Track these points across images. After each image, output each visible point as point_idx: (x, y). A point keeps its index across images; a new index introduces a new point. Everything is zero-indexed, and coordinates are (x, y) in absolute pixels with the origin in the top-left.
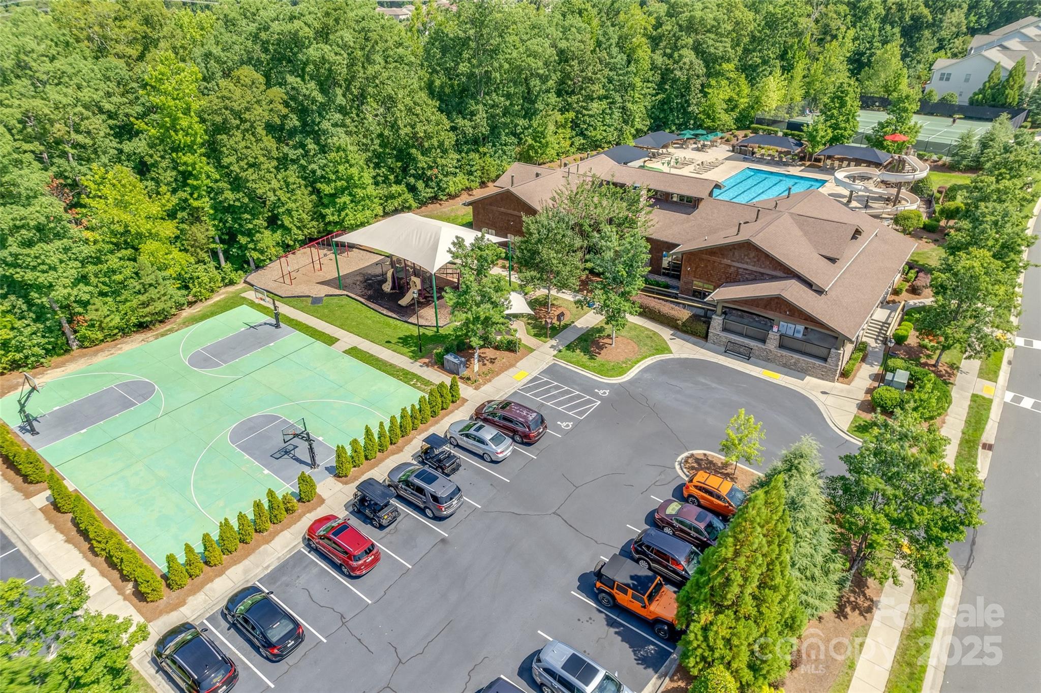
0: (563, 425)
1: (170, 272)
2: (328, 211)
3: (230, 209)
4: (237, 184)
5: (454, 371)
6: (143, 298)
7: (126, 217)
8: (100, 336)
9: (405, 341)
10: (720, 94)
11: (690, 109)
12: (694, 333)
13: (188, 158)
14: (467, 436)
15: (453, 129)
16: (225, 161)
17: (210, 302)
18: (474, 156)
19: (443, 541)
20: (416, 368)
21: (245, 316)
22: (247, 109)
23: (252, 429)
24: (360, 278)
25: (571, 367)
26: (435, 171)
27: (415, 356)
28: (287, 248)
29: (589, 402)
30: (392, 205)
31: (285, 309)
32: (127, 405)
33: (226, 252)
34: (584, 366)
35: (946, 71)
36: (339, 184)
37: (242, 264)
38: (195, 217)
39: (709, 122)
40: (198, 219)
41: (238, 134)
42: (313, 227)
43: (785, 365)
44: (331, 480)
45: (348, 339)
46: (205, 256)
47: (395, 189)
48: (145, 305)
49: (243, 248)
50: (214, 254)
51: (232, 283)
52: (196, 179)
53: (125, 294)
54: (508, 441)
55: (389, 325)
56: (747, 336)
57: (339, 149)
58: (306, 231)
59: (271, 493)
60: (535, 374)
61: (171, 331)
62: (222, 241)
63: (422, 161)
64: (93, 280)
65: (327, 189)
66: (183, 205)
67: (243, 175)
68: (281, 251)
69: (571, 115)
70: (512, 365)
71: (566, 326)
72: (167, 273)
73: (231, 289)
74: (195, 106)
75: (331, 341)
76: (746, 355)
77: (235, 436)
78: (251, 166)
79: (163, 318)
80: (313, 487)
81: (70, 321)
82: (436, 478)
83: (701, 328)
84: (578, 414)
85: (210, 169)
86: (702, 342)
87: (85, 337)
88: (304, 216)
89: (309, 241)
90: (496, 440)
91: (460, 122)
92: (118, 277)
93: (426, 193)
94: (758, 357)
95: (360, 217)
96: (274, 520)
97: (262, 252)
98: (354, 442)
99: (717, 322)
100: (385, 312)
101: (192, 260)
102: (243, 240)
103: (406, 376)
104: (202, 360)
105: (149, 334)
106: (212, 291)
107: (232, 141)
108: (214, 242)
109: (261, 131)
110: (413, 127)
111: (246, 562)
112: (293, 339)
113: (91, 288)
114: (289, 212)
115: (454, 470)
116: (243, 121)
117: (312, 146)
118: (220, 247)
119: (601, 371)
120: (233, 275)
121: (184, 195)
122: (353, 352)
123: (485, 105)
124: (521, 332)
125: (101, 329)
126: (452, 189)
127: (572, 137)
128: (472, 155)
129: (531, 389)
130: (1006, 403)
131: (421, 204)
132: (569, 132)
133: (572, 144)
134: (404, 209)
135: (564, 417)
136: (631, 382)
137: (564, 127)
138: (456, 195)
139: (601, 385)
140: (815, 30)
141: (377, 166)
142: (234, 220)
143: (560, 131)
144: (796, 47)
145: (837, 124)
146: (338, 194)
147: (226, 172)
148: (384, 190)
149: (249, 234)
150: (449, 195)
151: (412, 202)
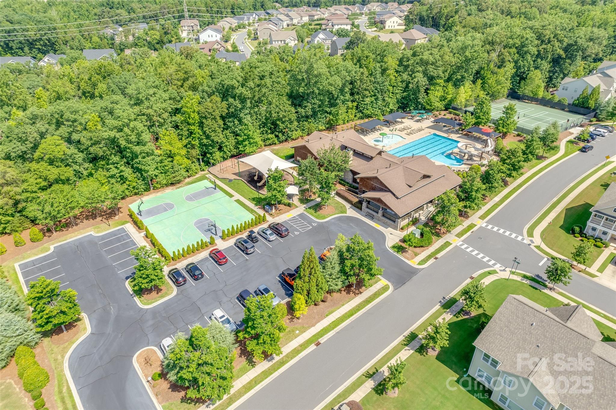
0: (296, 233)
1: (183, 166)
2: (240, 146)
3: (205, 145)
4: (208, 137)
5: (267, 212)
6: (174, 175)
7: (171, 148)
8: (159, 186)
9: (254, 199)
10: (436, 94)
11: (419, 100)
12: (358, 207)
13: (192, 127)
14: (263, 232)
15: (297, 112)
16: (205, 129)
17: (195, 177)
18: (306, 123)
19: (247, 260)
20: (256, 209)
21: (206, 183)
22: (214, 111)
23: (201, 222)
24: (248, 173)
25: (308, 215)
26: (287, 130)
27: (256, 205)
28: (225, 159)
29: (309, 227)
30: (268, 142)
31: (218, 182)
32: (166, 210)
33: (203, 159)
34: (312, 215)
35: (566, 86)
36: (245, 137)
37: (208, 163)
38: (193, 147)
39: (428, 107)
40: (194, 148)
41: (210, 120)
42: (234, 152)
43: (384, 223)
44: (220, 239)
45: (237, 196)
46: (195, 160)
47: (270, 136)
48: (174, 177)
49: (209, 158)
50: (199, 159)
51: (203, 170)
52: (195, 134)
53: (169, 173)
54: (275, 235)
55: (252, 193)
56: (374, 211)
57: (246, 125)
58: (232, 153)
59: (202, 240)
60: (295, 215)
61: (181, 187)
62: (202, 155)
63: (282, 126)
64: (159, 168)
65: (240, 139)
66: (189, 143)
67: (210, 134)
68: (222, 159)
69: (355, 104)
70: (288, 211)
71: (312, 200)
72: (181, 167)
73: (203, 173)
74: (196, 110)
75: (231, 196)
76: (372, 218)
77: (196, 224)
78: (213, 131)
79: (179, 182)
80: (214, 240)
81: (151, 180)
82: (248, 242)
83: (359, 205)
84: (303, 230)
85: (200, 131)
86: (360, 211)
87: (155, 186)
88: (232, 147)
89: (232, 156)
90: (271, 234)
91: (300, 110)
92: (167, 168)
93: (282, 138)
94: (376, 219)
95: (251, 150)
96: (202, 248)
97: (215, 160)
98: (228, 229)
99: (364, 204)
100: (252, 188)
101: (191, 162)
102: (208, 155)
103: (252, 211)
104: (190, 198)
105: (174, 187)
106: (196, 173)
107: (207, 122)
108: (199, 155)
109: (218, 118)
110: (278, 113)
111: (193, 258)
112: (220, 194)
113: (158, 171)
114: (226, 146)
115: (256, 242)
116: (212, 115)
117: (236, 122)
118: (201, 157)
119: (317, 218)
120: (204, 168)
121: (190, 139)
122: (238, 201)
123: (311, 103)
124: (296, 201)
125: (160, 184)
126: (294, 137)
127: (356, 113)
128: (305, 123)
129: (291, 220)
130: (457, 246)
131: (280, 142)
132: (354, 111)
133: (355, 116)
134: (273, 144)
135: (297, 231)
136: (326, 222)
137: (352, 109)
138: (296, 139)
139: (315, 222)
140: (497, 61)
141: (264, 127)
142: (206, 149)
143: (349, 111)
144: (486, 68)
145: (479, 116)
146: (244, 140)
147: (204, 133)
148: (266, 136)
149: (211, 154)
150: (293, 139)
151: (276, 141)
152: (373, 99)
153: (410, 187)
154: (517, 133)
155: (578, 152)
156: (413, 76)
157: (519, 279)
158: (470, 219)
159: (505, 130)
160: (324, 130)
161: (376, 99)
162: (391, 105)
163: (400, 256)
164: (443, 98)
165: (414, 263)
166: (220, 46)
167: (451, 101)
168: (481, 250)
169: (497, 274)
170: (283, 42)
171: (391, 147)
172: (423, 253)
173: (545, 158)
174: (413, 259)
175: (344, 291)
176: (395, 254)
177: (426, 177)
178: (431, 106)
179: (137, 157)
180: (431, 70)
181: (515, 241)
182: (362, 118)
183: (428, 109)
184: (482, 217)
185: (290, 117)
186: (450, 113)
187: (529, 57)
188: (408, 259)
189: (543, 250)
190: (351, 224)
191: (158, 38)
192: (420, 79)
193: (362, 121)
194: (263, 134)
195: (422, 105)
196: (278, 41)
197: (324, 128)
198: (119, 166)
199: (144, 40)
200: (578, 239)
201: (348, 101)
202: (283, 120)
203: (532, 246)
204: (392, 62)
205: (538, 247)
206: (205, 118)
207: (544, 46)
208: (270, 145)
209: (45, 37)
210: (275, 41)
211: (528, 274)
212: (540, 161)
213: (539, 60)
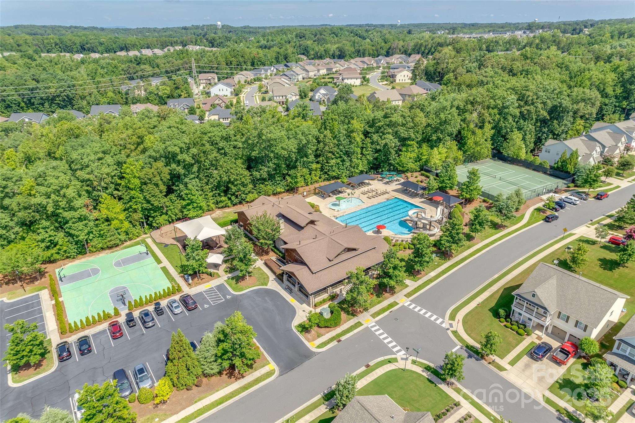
0: (206, 306)
1: (122, 230)
2: (184, 210)
4: (148, 202)
5: (187, 281)
8: (95, 250)
10: (409, 155)
11: (390, 162)
12: (280, 279)
13: (133, 192)
14: (170, 305)
20: (177, 277)
21: (142, 249)
22: (154, 177)
23: (117, 290)
25: (227, 285)
26: (240, 193)
27: (181, 273)
28: (170, 222)
29: (221, 299)
30: (221, 205)
31: (154, 247)
32: (89, 276)
33: (147, 222)
34: (231, 286)
35: (549, 148)
36: (188, 201)
37: (151, 227)
38: (135, 210)
39: (400, 168)
40: (136, 212)
42: (180, 215)
43: (300, 298)
44: (127, 310)
45: (166, 263)
46: (138, 224)
47: (223, 198)
48: (111, 240)
49: (152, 222)
50: (143, 223)
51: (146, 234)
54: (182, 307)
56: (292, 284)
57: (189, 189)
58: (178, 216)
59: (104, 311)
60: (213, 286)
62: (145, 219)
63: (234, 189)
64: (94, 233)
66: (131, 207)
68: (167, 223)
69: (319, 166)
70: (208, 282)
72: (120, 230)
73: (145, 236)
74: (138, 175)
75: (160, 263)
76: (290, 291)
77: (111, 292)
78: (153, 196)
79: (116, 246)
80: (118, 312)
83: (281, 277)
84: (214, 303)
86: (282, 283)
87: (91, 250)
88: (177, 211)
89: (178, 220)
90: (176, 307)
93: (236, 201)
94: (294, 293)
95: (195, 214)
96: (104, 319)
97: (158, 224)
98: (135, 300)
99: (285, 277)
102: (151, 219)
103: (172, 280)
104: (118, 264)
106: (138, 236)
108: (142, 219)
111: (91, 329)
112: (150, 259)
113: (93, 235)
115: (161, 314)
118: (144, 221)
119: (234, 289)
120: (147, 231)
122: (164, 270)
123: (266, 167)
125: (96, 247)
126: (248, 200)
127: (320, 175)
128: (261, 185)
129: (207, 291)
130: (368, 327)
131: (234, 205)
132: (318, 173)
133: (320, 178)
134: (226, 207)
135: (208, 303)
136: (241, 295)
137: (316, 170)
138: (250, 202)
139: (230, 294)
140: (477, 121)
141: (216, 190)
142: (148, 213)
143: (313, 172)
144: (466, 129)
145: (443, 181)
146: (188, 205)
147: (145, 198)
148: (219, 199)
149: (153, 217)
150: (248, 202)
151: (229, 204)
152: (339, 161)
153: (330, 260)
154: (483, 198)
155: (542, 222)
156: (383, 137)
157: (419, 370)
158: (395, 296)
159: (468, 196)
160: (284, 192)
161: (343, 161)
162: (360, 166)
163: (301, 337)
164: (418, 159)
165: (312, 346)
166: (221, 101)
167: (427, 161)
168: (390, 334)
169: (395, 363)
170: (284, 97)
171: (345, 212)
172: (327, 335)
173: (504, 227)
174: (314, 340)
175: (226, 374)
176: (298, 334)
177: (349, 250)
178: (403, 167)
179: (67, 222)
180: (401, 131)
181: (433, 323)
182: (328, 180)
183: (400, 170)
184: (408, 295)
185: (242, 180)
186: (422, 175)
187: (510, 119)
188: (309, 341)
189: (460, 336)
190: (266, 298)
191: (168, 92)
192: (391, 140)
193: (327, 183)
194: (216, 196)
195: (394, 166)
196: (279, 96)
197: (283, 190)
198: (48, 231)
199: (155, 95)
200: (502, 324)
201: (312, 163)
202: (236, 183)
203: (449, 332)
204: (358, 125)
205: (455, 333)
206: (145, 184)
207: (527, 108)
208: (222, 207)
209: (64, 93)
210: (276, 96)
211: (432, 365)
212: (498, 231)
213: (522, 121)
